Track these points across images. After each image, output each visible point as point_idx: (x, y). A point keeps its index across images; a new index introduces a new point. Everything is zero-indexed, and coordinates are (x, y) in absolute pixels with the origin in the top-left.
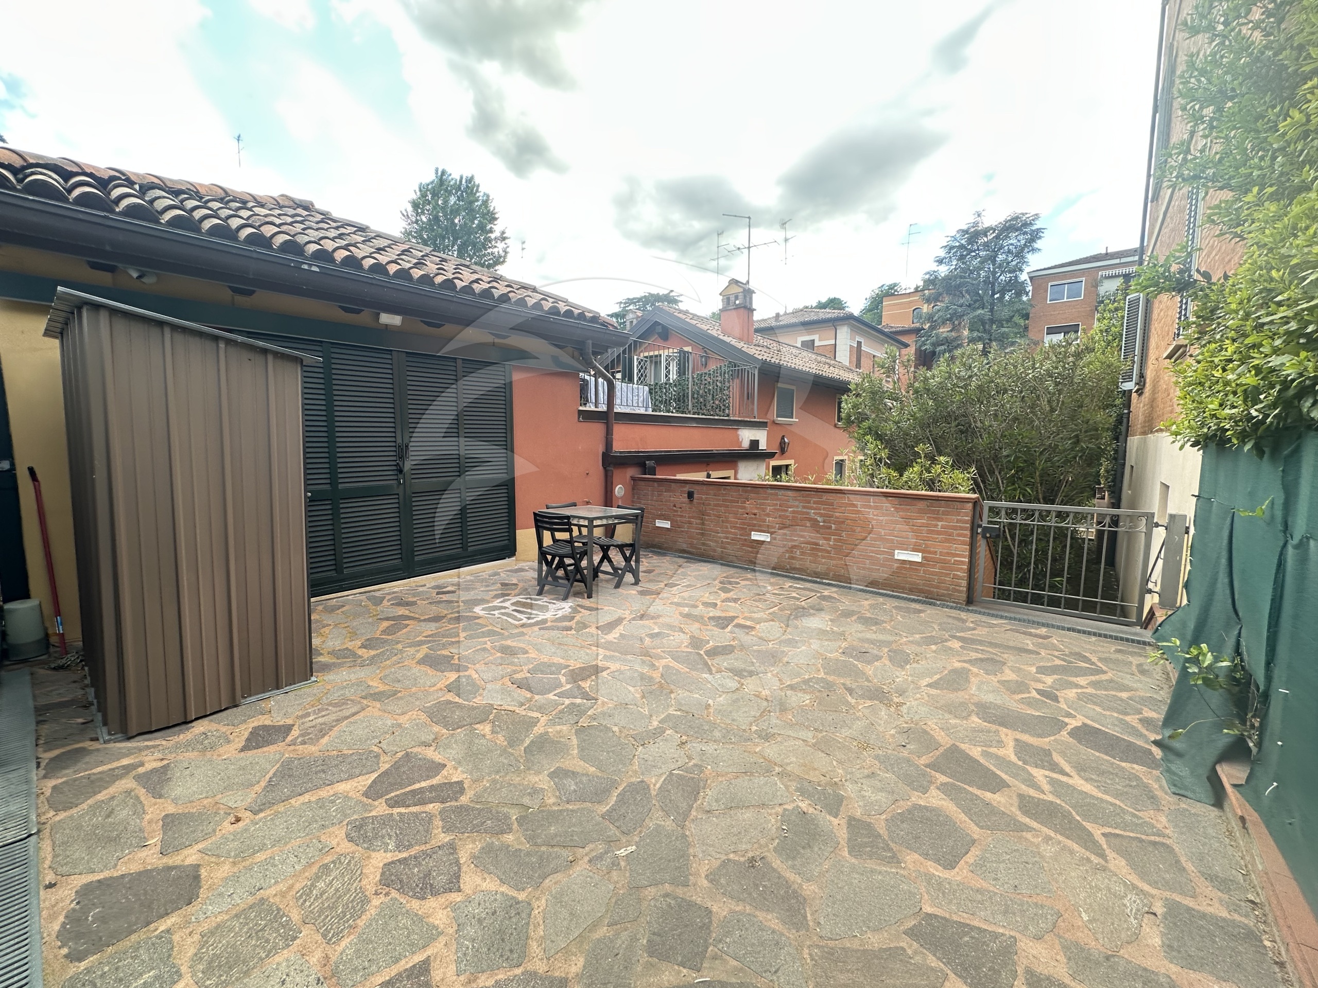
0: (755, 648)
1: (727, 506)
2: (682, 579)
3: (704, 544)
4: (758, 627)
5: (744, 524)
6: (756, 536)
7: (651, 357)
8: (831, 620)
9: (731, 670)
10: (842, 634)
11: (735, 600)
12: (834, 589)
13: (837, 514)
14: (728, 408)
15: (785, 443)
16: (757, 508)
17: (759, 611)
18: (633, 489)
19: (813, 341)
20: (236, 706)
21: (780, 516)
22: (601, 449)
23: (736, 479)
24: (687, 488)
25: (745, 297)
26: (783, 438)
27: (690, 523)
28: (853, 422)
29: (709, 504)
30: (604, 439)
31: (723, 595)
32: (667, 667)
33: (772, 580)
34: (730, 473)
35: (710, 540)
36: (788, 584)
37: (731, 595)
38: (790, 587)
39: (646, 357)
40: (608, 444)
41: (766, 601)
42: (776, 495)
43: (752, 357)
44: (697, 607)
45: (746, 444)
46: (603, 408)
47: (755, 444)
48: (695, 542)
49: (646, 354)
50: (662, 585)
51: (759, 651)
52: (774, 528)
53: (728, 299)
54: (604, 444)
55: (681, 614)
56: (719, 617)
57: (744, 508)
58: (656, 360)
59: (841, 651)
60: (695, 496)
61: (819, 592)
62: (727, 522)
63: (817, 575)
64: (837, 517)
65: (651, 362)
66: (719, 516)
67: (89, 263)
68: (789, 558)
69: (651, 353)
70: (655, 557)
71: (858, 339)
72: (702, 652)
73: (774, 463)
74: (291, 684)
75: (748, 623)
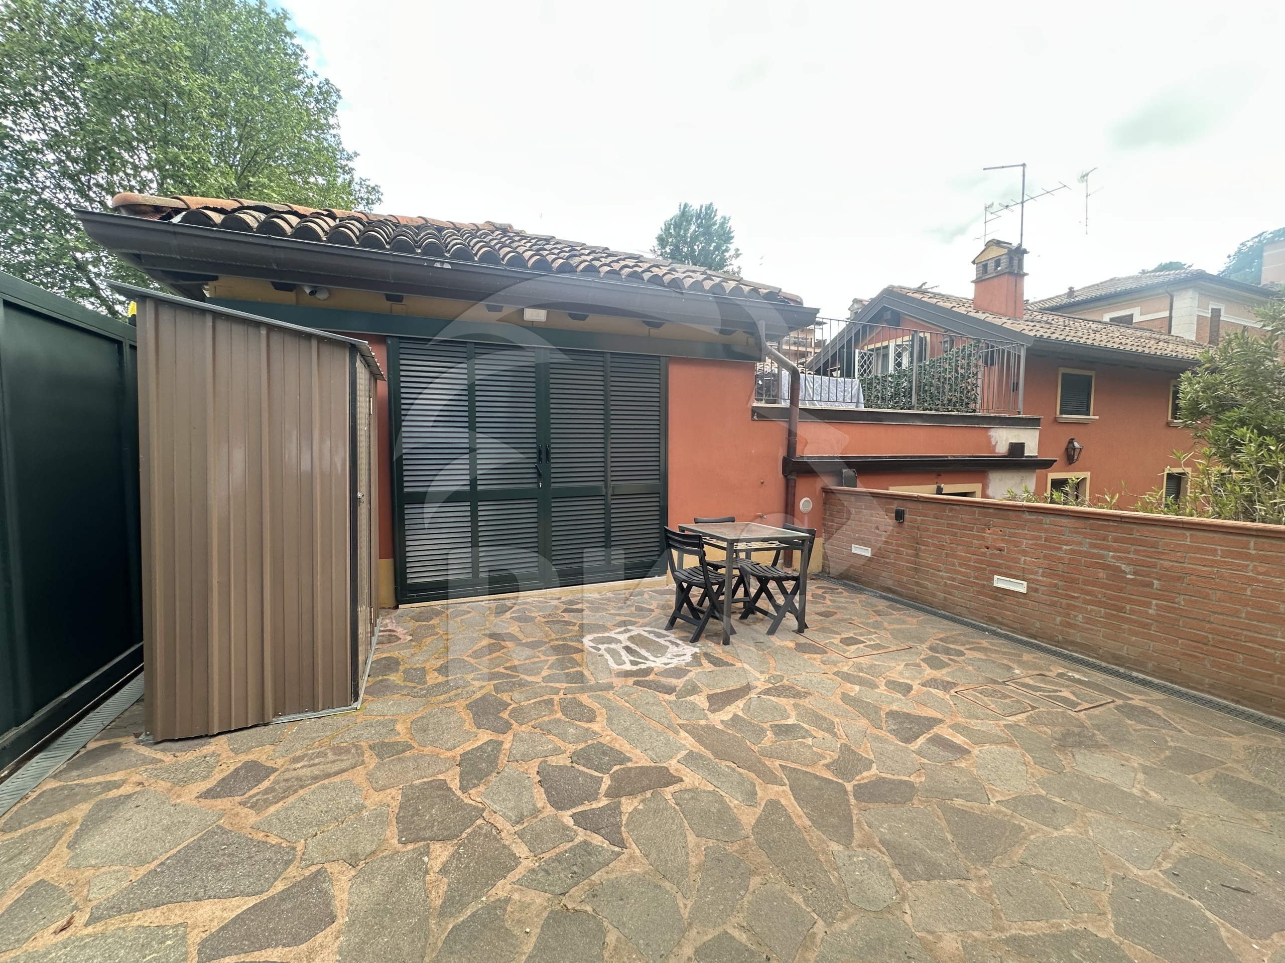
0: (958, 802)
1: (955, 534)
2: (870, 633)
3: (918, 584)
4: (976, 751)
5: (982, 562)
6: (1000, 582)
7: (878, 349)
8: (1146, 770)
9: (890, 847)
10: (1174, 815)
11: (946, 686)
12: (1158, 695)
13: (1166, 563)
14: (975, 402)
15: (1074, 449)
16: (1006, 541)
17: (988, 718)
18: (825, 504)
19: (1132, 316)
20: (266, 725)
21: (1045, 557)
22: (781, 453)
23: (984, 495)
24: (895, 506)
25: (1011, 260)
26: (1071, 441)
27: (898, 552)
28: (1204, 413)
29: (927, 530)
30: (785, 442)
31: (929, 672)
32: (774, 805)
33: (1026, 657)
34: (976, 487)
35: (926, 579)
36: (1057, 669)
37: (942, 674)
38: (1060, 675)
39: (872, 350)
40: (791, 447)
41: (1005, 696)
42: (1040, 522)
43: (1020, 335)
44: (874, 686)
45: (1002, 449)
46: (785, 404)
47: (1017, 448)
48: (905, 579)
49: (872, 347)
50: (836, 640)
51: (963, 813)
52: (1036, 573)
53: (985, 266)
54: (785, 447)
55: (845, 697)
56: (907, 716)
57: (983, 539)
58: (883, 353)
59: (1166, 865)
60: (907, 516)
61: (1120, 696)
62: (955, 557)
63: (1118, 660)
64: (1163, 568)
65: (878, 355)
66: (942, 548)
67: (273, 283)
68: (1061, 624)
69: (878, 345)
70: (846, 594)
71: (1213, 305)
72: (849, 787)
73: (1053, 475)
74: (329, 708)
75: (959, 739)
